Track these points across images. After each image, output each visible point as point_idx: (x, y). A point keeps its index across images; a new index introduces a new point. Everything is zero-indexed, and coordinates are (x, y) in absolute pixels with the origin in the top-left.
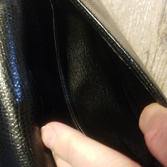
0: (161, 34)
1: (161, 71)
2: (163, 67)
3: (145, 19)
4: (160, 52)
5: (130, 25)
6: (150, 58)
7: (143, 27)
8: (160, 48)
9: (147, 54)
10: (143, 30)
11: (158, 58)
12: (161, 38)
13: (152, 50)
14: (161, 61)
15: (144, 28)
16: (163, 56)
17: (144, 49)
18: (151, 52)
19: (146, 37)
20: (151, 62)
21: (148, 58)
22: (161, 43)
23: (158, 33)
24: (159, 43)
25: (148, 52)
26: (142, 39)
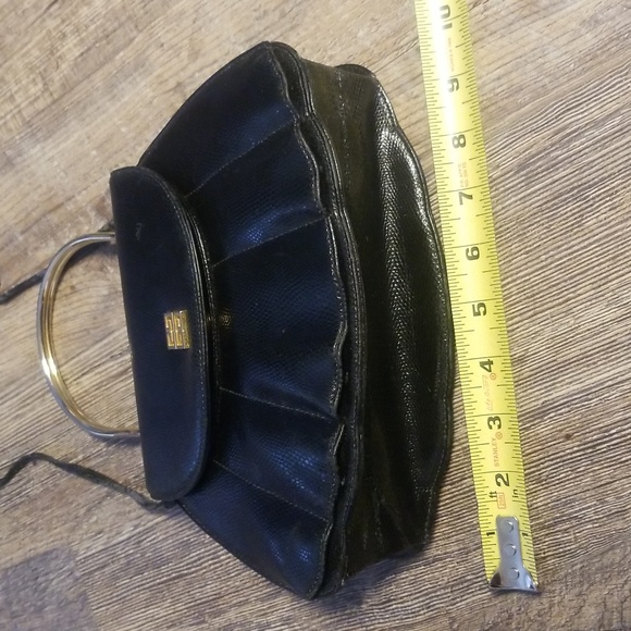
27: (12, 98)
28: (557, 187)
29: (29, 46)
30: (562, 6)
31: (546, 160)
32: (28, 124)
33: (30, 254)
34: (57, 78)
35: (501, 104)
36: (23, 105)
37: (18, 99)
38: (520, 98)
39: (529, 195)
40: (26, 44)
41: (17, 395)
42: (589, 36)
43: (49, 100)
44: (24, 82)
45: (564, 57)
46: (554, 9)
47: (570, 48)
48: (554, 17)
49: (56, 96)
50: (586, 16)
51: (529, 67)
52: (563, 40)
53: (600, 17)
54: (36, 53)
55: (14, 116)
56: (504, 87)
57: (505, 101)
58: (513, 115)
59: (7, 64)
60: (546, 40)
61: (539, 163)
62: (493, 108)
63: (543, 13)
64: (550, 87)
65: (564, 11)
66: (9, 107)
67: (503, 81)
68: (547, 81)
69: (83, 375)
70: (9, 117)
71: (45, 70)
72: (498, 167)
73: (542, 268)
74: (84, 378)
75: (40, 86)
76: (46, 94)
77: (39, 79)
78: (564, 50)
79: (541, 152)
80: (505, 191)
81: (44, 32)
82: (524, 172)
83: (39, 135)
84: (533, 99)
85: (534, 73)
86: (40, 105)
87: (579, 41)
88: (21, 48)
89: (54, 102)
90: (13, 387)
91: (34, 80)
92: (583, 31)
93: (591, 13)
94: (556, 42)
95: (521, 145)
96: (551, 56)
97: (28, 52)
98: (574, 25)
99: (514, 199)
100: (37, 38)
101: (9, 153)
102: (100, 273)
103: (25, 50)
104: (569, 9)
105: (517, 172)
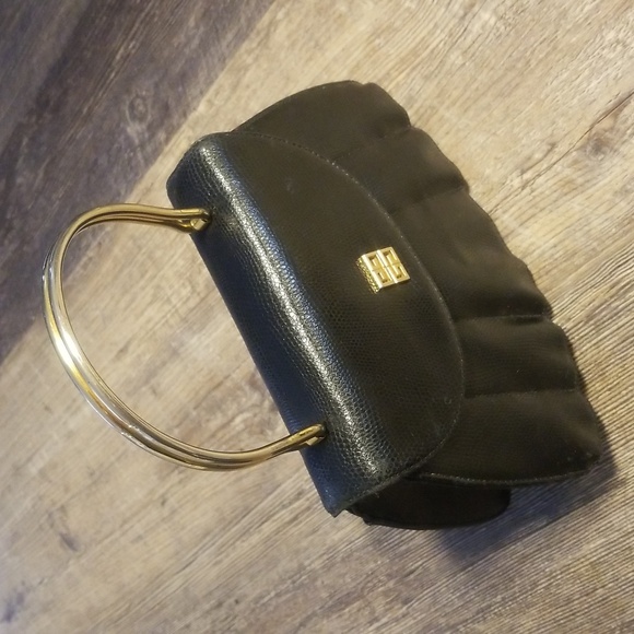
0: (594, 131)
1: (547, 192)
2: (554, 188)
3: (592, 85)
4: (570, 161)
5: (565, 75)
6: (548, 157)
7: (578, 97)
8: (574, 153)
9: (549, 147)
10: (575, 101)
11: (558, 167)
12: (589, 139)
13: (561, 148)
14: (561, 176)
15: (579, 100)
16: (568, 171)
17: (552, 135)
18: (557, 149)
19: (570, 119)
20: (545, 166)
21: (545, 156)
22: (583, 148)
23: (592, 127)
24: (579, 144)
25: (553, 145)
26: (563, 115)
27: (168, 301)
28: (623, 332)
29: (176, 257)
30: (595, 182)
31: (608, 311)
32: (184, 320)
33: (204, 425)
34: (201, 282)
35: (562, 267)
36: (178, 305)
37: (174, 300)
38: (577, 260)
39: (601, 340)
40: (172, 256)
41: (213, 544)
42: (623, 204)
43: (198, 300)
44: (176, 287)
45: (606, 224)
46: (588, 185)
47: (609, 215)
48: (590, 191)
49: (202, 295)
50: (617, 188)
51: (578, 234)
52: (602, 210)
53: (629, 187)
54: (181, 263)
55: (172, 315)
56: (561, 253)
57: (565, 264)
58: (573, 275)
59: (162, 273)
60: (588, 211)
61: (604, 313)
62: (555, 271)
63: (580, 189)
64: (599, 249)
65: (598, 186)
66: (167, 308)
67: (558, 248)
68: (595, 244)
69: (263, 523)
70: (169, 316)
71: (191, 275)
72: (570, 319)
73: (624, 402)
74: (264, 526)
75: (189, 288)
76: (195, 295)
77: (187, 284)
78: (604, 217)
79: (602, 304)
80: (579, 339)
81: (185, 246)
82: (592, 322)
83: (195, 328)
84: (587, 260)
85: (583, 239)
86: (192, 303)
87: (615, 210)
88: (169, 260)
89: (203, 300)
90: (208, 538)
91: (183, 284)
92: (617, 200)
93: (620, 185)
94: (597, 212)
95: (585, 300)
96: (595, 224)
97: (175, 262)
98: (608, 196)
99: (589, 345)
100: (180, 251)
101: (174, 344)
102: (261, 436)
103: (172, 261)
104: (601, 183)
105: (587, 323)
